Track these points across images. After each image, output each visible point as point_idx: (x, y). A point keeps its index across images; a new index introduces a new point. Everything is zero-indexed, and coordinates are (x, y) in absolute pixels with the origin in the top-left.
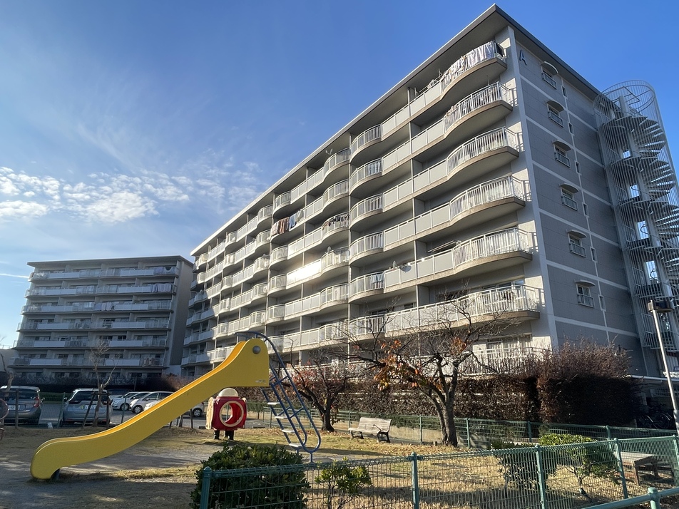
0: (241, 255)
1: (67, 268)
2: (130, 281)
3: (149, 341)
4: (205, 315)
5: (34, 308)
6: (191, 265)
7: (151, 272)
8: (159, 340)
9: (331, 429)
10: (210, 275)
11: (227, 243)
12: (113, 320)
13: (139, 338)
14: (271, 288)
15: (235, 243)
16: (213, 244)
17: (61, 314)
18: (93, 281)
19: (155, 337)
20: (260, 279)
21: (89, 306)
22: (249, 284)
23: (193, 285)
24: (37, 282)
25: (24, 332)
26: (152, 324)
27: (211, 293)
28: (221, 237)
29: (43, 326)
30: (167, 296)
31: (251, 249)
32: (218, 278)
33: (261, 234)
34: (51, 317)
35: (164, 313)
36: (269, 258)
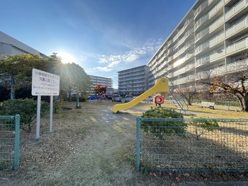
0: (160, 61)
1: (124, 72)
2: (135, 73)
3: (141, 85)
4: (152, 78)
5: (120, 81)
6: (148, 67)
7: (139, 70)
8: (143, 85)
9: (191, 105)
10: (153, 68)
11: (156, 59)
12: (134, 81)
13: (139, 85)
14: (169, 68)
15: (158, 59)
16: (152, 60)
17: (124, 81)
18: (128, 74)
19: (142, 84)
20: (166, 66)
21: (129, 79)
22: (163, 69)
23: (149, 72)
24: (119, 76)
25: (119, 85)
26: (141, 82)
27: (153, 73)
28: (154, 58)
29: (122, 84)
30: (144, 75)
31: (162, 59)
32: (155, 69)
33: (165, 54)
34: (122, 82)
35: (143, 79)
36: (168, 60)
